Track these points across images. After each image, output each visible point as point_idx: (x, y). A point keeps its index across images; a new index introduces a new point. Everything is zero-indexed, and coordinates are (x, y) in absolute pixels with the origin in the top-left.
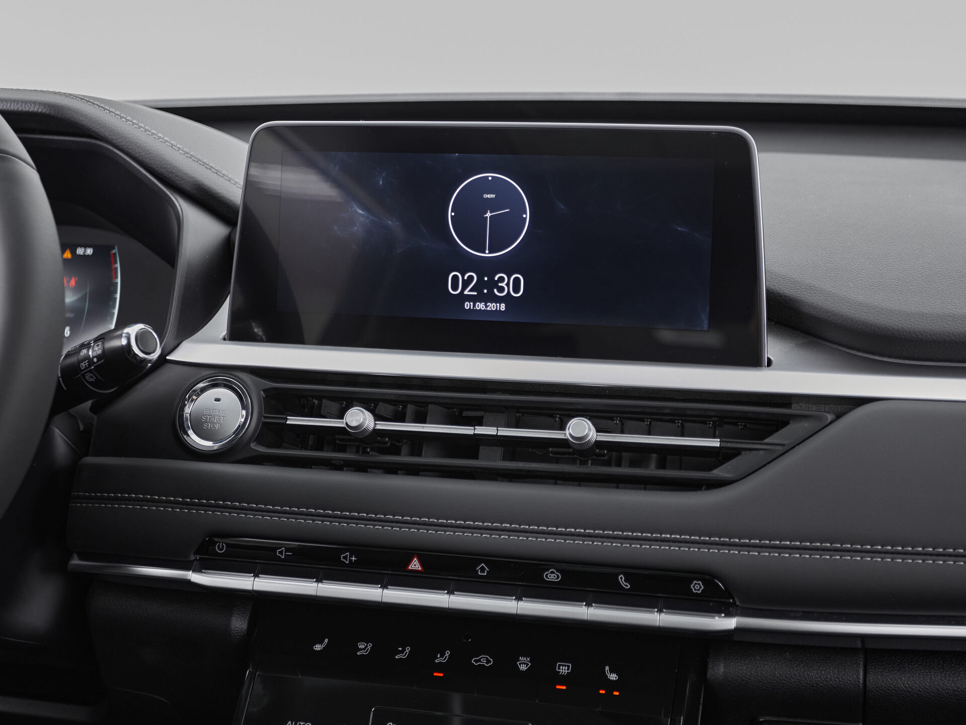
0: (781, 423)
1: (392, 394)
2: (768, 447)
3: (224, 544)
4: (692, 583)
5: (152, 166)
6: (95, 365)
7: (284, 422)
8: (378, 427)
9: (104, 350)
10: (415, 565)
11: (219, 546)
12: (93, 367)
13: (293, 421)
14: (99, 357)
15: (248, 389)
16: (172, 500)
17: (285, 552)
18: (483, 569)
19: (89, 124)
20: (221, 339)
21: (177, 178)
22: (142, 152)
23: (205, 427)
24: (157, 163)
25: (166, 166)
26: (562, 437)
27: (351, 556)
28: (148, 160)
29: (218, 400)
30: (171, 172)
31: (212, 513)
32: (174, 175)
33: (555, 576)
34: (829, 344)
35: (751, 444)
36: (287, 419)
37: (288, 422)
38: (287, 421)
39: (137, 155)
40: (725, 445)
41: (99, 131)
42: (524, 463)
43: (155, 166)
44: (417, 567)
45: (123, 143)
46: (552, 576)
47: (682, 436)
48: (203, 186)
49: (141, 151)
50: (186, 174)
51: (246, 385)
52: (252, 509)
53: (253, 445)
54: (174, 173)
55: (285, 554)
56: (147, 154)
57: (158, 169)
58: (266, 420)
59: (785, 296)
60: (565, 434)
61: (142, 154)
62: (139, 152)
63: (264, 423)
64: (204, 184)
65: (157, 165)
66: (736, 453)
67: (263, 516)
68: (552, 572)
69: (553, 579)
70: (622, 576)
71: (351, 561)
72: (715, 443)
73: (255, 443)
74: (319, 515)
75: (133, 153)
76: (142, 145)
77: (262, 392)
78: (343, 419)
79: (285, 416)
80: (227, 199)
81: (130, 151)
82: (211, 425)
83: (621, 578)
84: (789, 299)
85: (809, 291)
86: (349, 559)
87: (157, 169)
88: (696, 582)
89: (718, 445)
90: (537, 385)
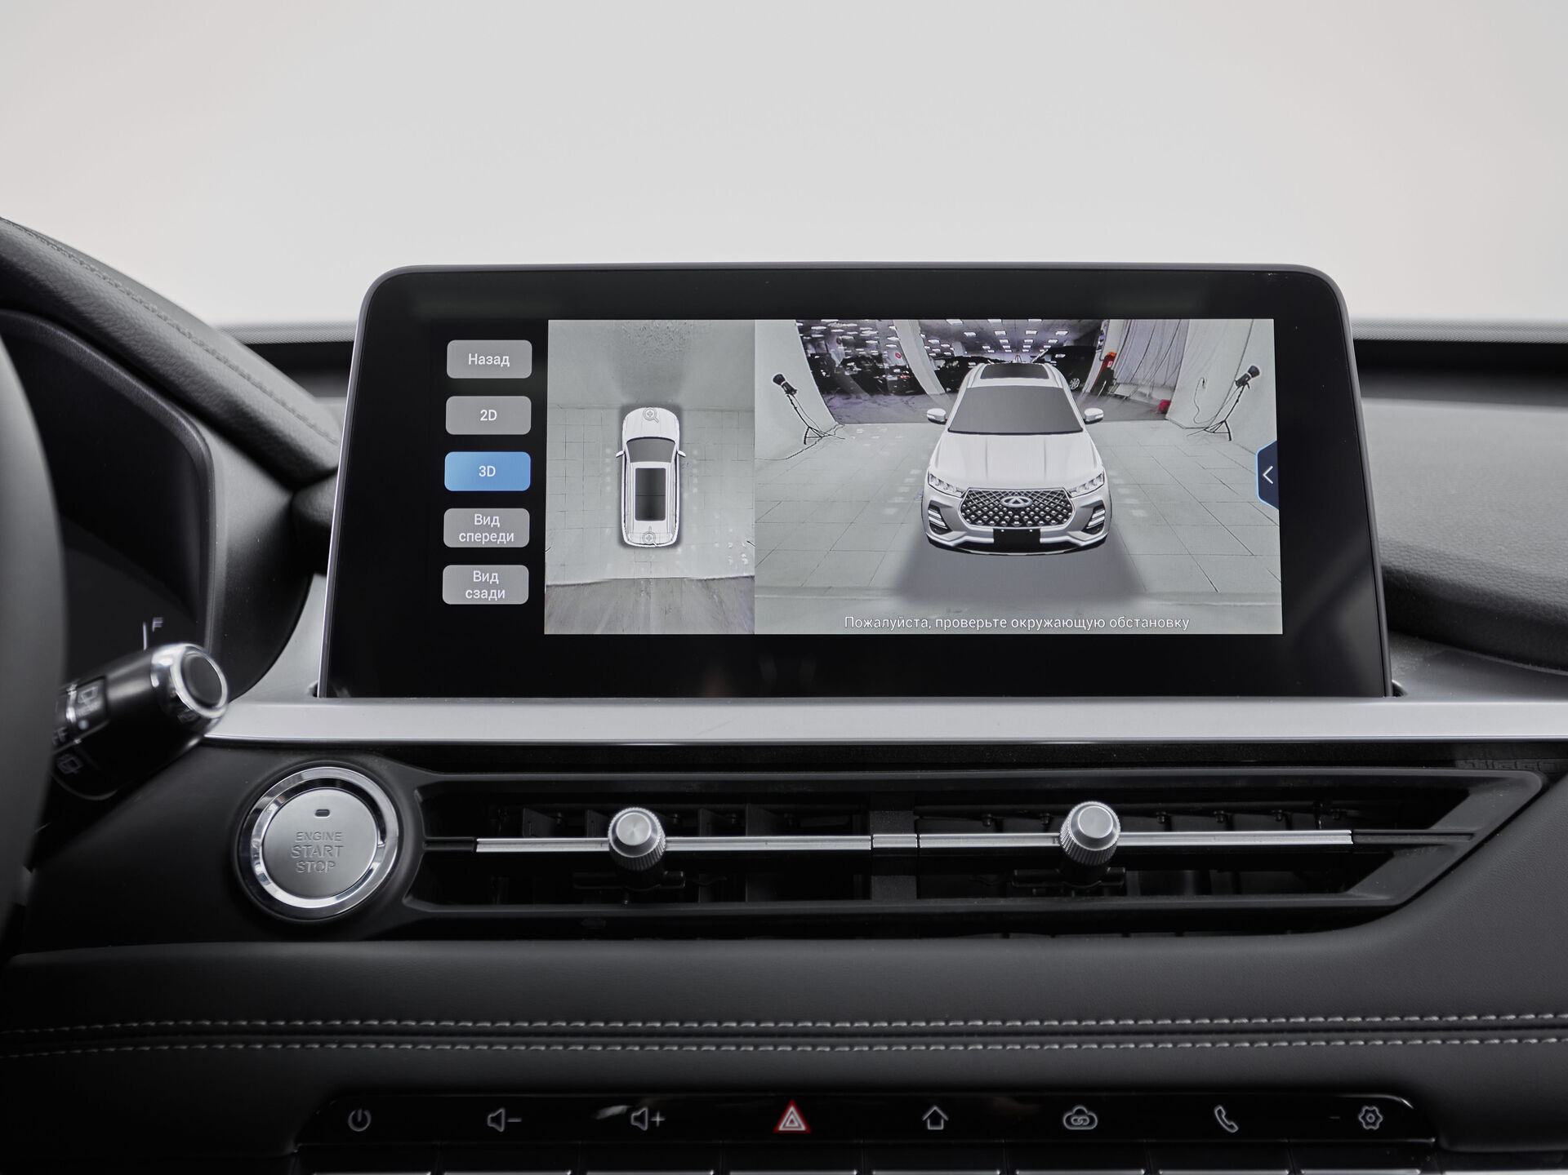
0: (1453, 794)
1: (694, 782)
2: (1442, 840)
3: (367, 1114)
4: (1360, 1111)
5: (147, 358)
6: (83, 736)
7: (470, 848)
8: (673, 848)
9: (107, 704)
10: (792, 1121)
11: (355, 1117)
12: (77, 741)
13: (488, 846)
14: (93, 719)
15: (386, 786)
16: (243, 1026)
17: (507, 1117)
18: (935, 1119)
19: (24, 263)
20: (308, 694)
21: (195, 387)
22: (127, 330)
23: (300, 870)
24: (158, 353)
25: (173, 361)
26: (1049, 844)
27: (652, 1114)
28: (140, 345)
29: (323, 813)
30: (183, 373)
31: (339, 1047)
32: (188, 381)
33: (1085, 1120)
34: (1475, 655)
35: (1409, 836)
36: (477, 843)
37: (479, 850)
38: (476, 848)
39: (118, 334)
40: (1361, 840)
41: (44, 277)
42: (981, 899)
43: (153, 359)
44: (796, 1124)
45: (91, 309)
46: (1080, 1120)
47: (1290, 827)
48: (244, 407)
49: (127, 327)
50: (210, 380)
51: (380, 777)
52: (428, 1032)
53: (406, 901)
54: (188, 377)
55: (507, 1124)
56: (139, 334)
57: (159, 366)
58: (431, 849)
59: (1399, 572)
60: (1059, 837)
61: (128, 333)
62: (123, 328)
63: (428, 855)
64: (244, 403)
65: (158, 357)
66: (1384, 854)
67: (453, 1044)
68: (1080, 1112)
69: (1081, 1125)
70: (1221, 1108)
71: (652, 1124)
72: (1341, 837)
73: (410, 898)
74: (577, 1033)
75: (110, 329)
76: (129, 315)
77: (416, 792)
78: (605, 835)
79: (472, 838)
80: (285, 436)
81: (106, 324)
82: (312, 866)
83: (1220, 1112)
84: (1408, 576)
85: (1438, 562)
86: (649, 1121)
87: (155, 365)
88: (1367, 1108)
89: (1349, 841)
90: (982, 748)
